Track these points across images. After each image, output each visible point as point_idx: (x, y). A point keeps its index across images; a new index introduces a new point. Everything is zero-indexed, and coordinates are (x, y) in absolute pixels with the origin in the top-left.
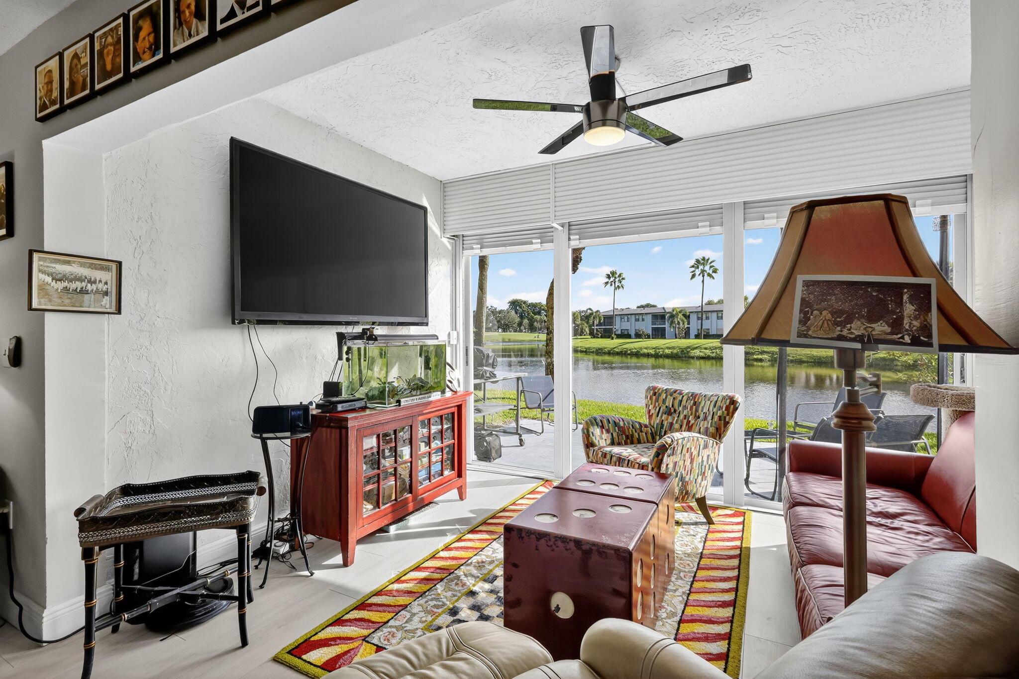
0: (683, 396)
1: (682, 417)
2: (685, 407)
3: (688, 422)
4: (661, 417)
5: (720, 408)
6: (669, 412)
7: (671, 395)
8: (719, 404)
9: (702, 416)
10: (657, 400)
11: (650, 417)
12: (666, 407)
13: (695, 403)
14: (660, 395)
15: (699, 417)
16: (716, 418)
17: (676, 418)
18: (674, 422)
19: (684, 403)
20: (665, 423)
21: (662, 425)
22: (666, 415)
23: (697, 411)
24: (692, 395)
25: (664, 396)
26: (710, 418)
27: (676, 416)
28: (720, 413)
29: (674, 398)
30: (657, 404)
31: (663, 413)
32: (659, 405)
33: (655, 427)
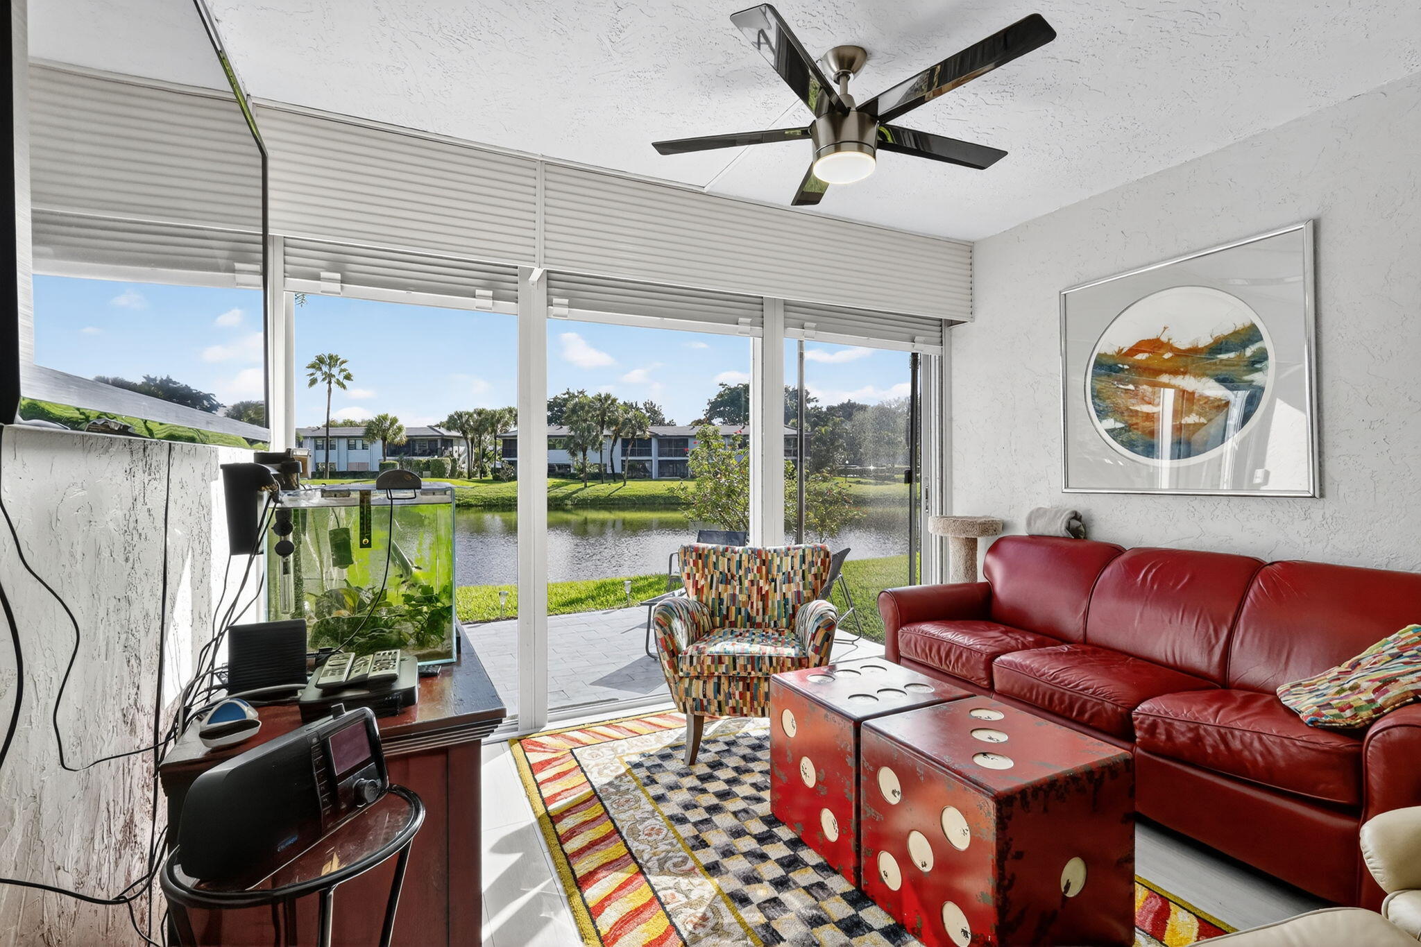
0: (741, 555)
1: (746, 583)
2: (748, 570)
3: (760, 589)
4: (717, 588)
5: (812, 564)
6: (726, 580)
7: (723, 555)
8: (809, 558)
9: (780, 578)
10: (704, 566)
11: (699, 591)
12: (721, 573)
13: (764, 562)
14: (707, 556)
15: (774, 580)
16: (810, 578)
17: (738, 587)
18: (737, 592)
19: (745, 564)
20: (725, 596)
21: (721, 601)
22: (724, 585)
23: (768, 572)
24: (752, 552)
25: (714, 558)
26: (798, 578)
27: (736, 583)
28: (814, 570)
29: (729, 559)
30: (706, 570)
31: (718, 582)
32: (709, 571)
33: (710, 603)
